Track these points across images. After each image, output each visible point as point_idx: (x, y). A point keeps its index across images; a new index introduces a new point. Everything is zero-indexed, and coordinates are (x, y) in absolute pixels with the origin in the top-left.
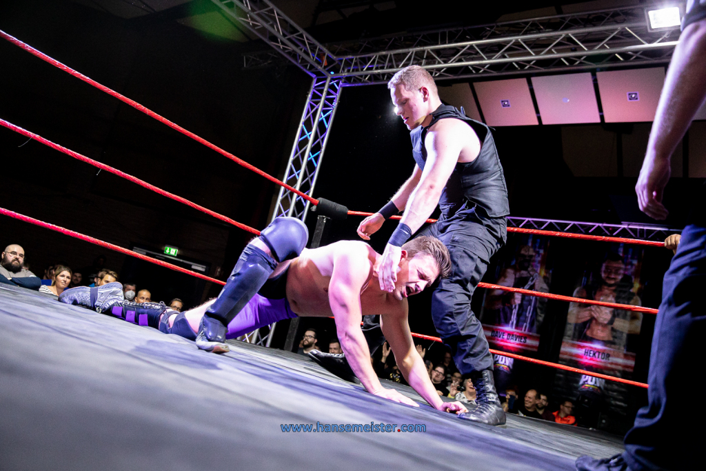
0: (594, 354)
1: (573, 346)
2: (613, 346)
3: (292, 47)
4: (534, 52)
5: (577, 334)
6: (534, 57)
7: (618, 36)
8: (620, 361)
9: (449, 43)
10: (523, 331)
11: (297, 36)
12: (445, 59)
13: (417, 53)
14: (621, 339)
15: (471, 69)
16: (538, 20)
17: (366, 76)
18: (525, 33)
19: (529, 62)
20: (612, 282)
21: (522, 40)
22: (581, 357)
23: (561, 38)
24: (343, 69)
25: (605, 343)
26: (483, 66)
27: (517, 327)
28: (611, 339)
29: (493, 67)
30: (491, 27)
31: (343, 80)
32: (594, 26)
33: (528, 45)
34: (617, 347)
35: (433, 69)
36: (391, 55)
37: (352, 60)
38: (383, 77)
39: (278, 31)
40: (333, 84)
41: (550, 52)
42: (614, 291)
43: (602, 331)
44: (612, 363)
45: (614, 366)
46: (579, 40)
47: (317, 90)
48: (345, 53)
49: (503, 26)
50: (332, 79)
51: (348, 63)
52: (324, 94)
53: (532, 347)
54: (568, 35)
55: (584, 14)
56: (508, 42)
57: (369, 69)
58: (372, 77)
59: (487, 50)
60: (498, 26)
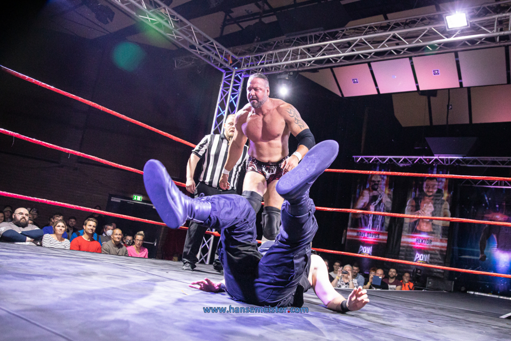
0: (422, 241)
1: (409, 237)
2: (433, 235)
3: (206, 52)
4: (373, 47)
5: (411, 229)
6: (373, 50)
7: (427, 34)
8: (438, 244)
9: (315, 43)
10: (376, 231)
11: (209, 44)
12: (313, 54)
13: (293, 51)
14: (438, 230)
15: (331, 60)
16: (373, 25)
17: (260, 69)
18: (365, 34)
19: (370, 53)
20: (431, 194)
21: (364, 39)
22: (414, 244)
23: (391, 36)
24: (244, 65)
25: (429, 233)
26: (339, 58)
27: (373, 228)
28: (432, 230)
29: (346, 58)
30: (343, 31)
31: (244, 73)
32: (410, 27)
33: (368, 42)
34: (436, 235)
35: (305, 62)
36: (276, 53)
37: (249, 58)
38: (272, 69)
39: (195, 41)
40: (237, 76)
41: (383, 46)
42: (433, 199)
43: (426, 226)
44: (433, 246)
45: (434, 248)
46: (402, 37)
47: (227, 81)
48: (244, 54)
49: (350, 29)
50: (237, 73)
51: (247, 61)
52: (232, 83)
53: (383, 240)
54: (394, 34)
55: (403, 20)
56: (355, 40)
57: (261, 64)
58: (264, 70)
59: (341, 46)
60: (347, 30)
